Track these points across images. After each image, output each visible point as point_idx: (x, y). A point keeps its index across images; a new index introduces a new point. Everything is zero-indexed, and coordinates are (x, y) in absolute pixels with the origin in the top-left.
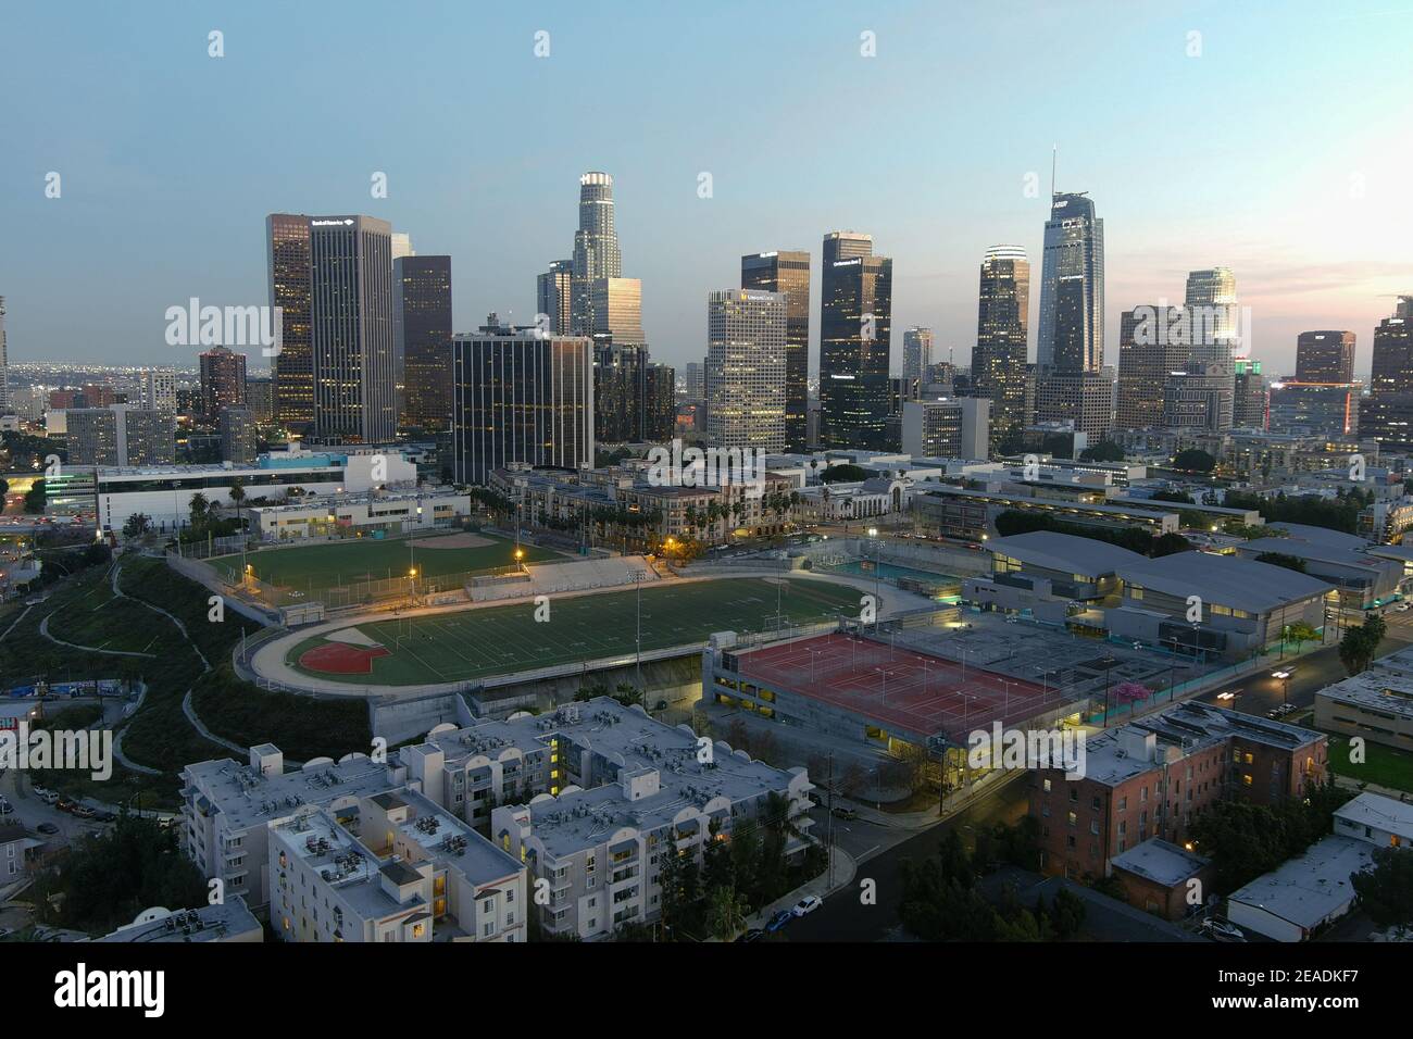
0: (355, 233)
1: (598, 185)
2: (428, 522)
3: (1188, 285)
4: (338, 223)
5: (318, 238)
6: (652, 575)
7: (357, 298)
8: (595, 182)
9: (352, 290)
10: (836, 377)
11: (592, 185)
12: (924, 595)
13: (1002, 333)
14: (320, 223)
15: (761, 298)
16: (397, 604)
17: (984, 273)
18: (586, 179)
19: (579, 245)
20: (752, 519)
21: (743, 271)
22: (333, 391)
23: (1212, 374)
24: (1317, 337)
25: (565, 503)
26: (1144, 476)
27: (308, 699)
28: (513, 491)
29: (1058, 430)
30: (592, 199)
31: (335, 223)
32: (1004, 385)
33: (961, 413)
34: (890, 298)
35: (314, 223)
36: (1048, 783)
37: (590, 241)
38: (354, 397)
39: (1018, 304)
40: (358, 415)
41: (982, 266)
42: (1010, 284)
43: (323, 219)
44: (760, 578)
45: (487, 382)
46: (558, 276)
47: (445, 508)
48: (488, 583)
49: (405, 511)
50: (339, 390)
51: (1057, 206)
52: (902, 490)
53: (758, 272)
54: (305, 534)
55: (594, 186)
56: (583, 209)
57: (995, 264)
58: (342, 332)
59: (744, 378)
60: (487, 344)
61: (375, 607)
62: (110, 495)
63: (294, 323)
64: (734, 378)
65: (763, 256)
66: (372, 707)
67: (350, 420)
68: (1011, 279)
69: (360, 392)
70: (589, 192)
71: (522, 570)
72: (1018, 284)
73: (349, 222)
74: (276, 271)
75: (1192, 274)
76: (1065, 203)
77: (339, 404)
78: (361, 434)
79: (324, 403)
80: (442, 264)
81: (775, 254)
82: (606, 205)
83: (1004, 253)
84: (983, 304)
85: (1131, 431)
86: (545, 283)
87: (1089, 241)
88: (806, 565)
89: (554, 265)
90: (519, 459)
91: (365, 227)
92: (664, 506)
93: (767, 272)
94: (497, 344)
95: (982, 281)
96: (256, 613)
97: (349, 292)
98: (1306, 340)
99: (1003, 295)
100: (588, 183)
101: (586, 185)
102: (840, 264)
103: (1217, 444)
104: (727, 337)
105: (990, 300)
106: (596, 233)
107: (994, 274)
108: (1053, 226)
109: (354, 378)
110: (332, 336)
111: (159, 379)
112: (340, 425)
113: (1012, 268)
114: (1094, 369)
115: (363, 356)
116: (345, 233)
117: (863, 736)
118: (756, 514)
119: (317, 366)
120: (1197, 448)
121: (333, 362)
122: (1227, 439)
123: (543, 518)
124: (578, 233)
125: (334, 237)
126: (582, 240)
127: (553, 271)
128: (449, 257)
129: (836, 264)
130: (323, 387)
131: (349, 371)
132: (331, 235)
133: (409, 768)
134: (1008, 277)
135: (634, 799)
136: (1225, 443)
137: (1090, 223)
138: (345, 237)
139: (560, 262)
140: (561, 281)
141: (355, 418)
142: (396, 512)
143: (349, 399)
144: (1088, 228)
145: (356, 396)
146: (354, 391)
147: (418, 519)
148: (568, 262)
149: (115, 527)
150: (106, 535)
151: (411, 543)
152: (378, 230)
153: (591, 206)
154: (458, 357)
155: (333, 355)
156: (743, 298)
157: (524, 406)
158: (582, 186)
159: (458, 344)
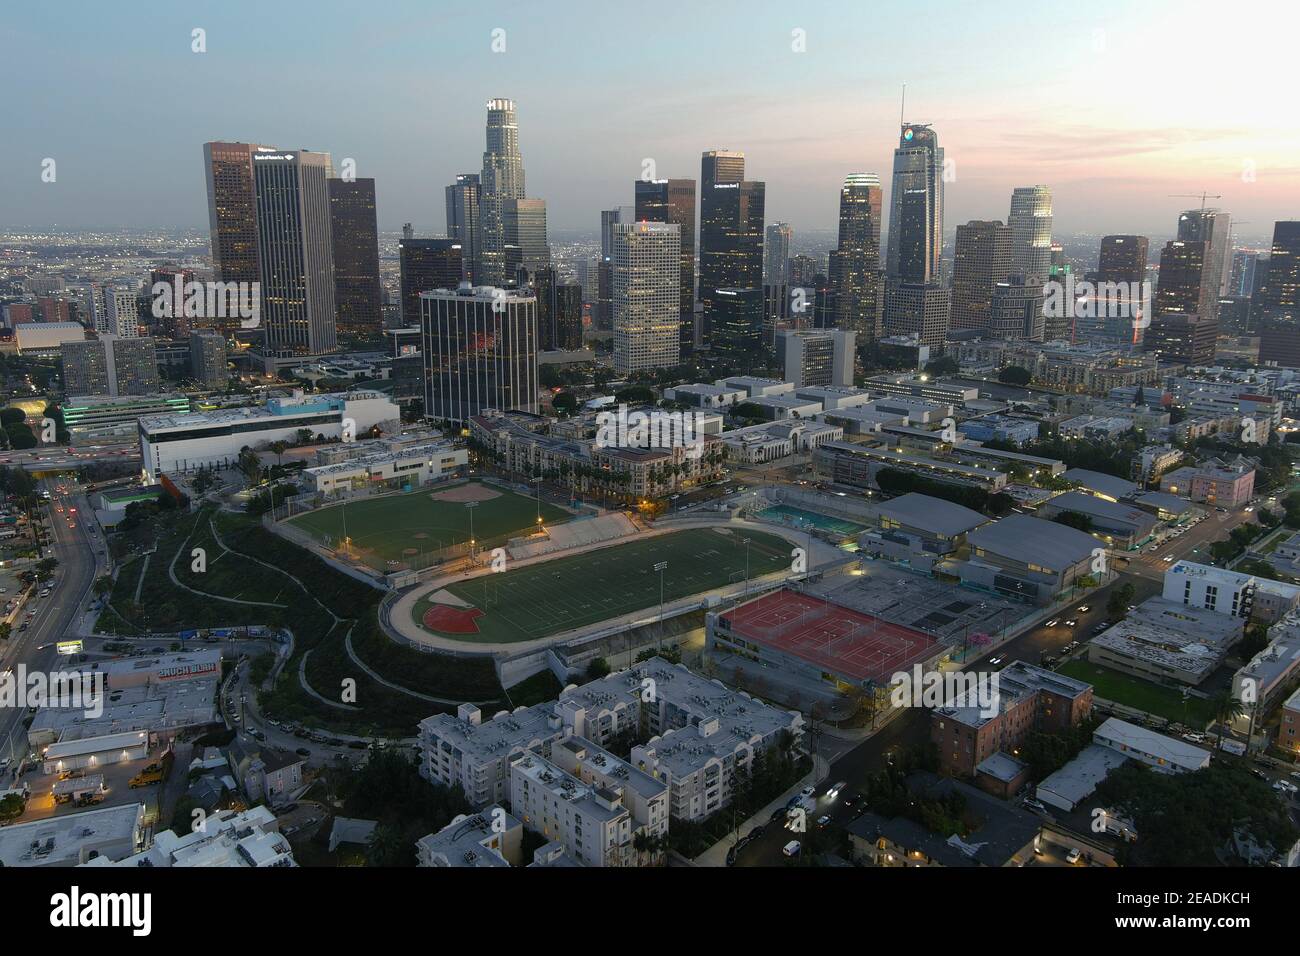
0: (296, 167)
1: (503, 111)
2: (437, 473)
3: (1012, 201)
4: (279, 158)
5: (261, 171)
6: (633, 529)
7: (300, 226)
8: (500, 108)
9: (294, 218)
10: (720, 292)
11: (497, 111)
12: (831, 543)
13: (858, 250)
14: (262, 158)
15: (658, 229)
16: (460, 564)
17: (843, 197)
18: (492, 105)
19: (487, 165)
20: (694, 472)
21: (636, 194)
22: (281, 308)
23: (1030, 285)
24: (1118, 241)
25: (546, 456)
26: (976, 397)
27: (452, 657)
28: (498, 443)
29: (907, 345)
30: (498, 124)
31: (275, 158)
32: (859, 294)
33: (833, 344)
34: (763, 216)
35: (257, 158)
36: (942, 725)
37: (497, 162)
38: (300, 313)
39: (872, 224)
40: (304, 330)
41: (842, 191)
42: (865, 207)
43: (265, 154)
44: (710, 528)
45: (453, 333)
46: (467, 187)
47: (449, 460)
48: (522, 544)
49: (420, 465)
50: (286, 308)
51: (905, 136)
52: (799, 434)
53: (650, 196)
54: (349, 488)
55: (500, 112)
56: (490, 133)
57: (853, 190)
58: (287, 256)
59: (645, 299)
60: (452, 303)
61: (448, 567)
62: (159, 444)
63: (235, 241)
64: (637, 299)
65: (653, 182)
66: (497, 663)
67: (297, 334)
68: (867, 203)
69: (305, 308)
70: (496, 117)
71: (542, 531)
72: (872, 208)
73: (289, 157)
74: (217, 195)
75: (1015, 190)
76: (911, 134)
77: (287, 319)
78: (308, 346)
79: (272, 318)
80: (367, 186)
81: (667, 182)
82: (511, 129)
83: (861, 180)
84: (842, 224)
85: (965, 343)
86: (453, 194)
87: (932, 168)
88: (742, 515)
89: (462, 178)
90: (492, 405)
91: (304, 160)
92: (632, 468)
93: (659, 196)
94: (461, 304)
95: (842, 204)
96: (365, 576)
97: (292, 219)
98: (1108, 241)
99: (860, 217)
100: (494, 108)
101: (492, 111)
102: (720, 186)
103: (1033, 361)
104: (630, 264)
105: (848, 221)
106: (503, 155)
107: (853, 198)
108: (902, 154)
109: (299, 297)
110: (278, 258)
111: (121, 298)
112: (288, 338)
113: (868, 194)
114: (934, 280)
115: (306, 278)
116: (286, 167)
117: (820, 678)
118: (696, 468)
119: (265, 285)
120: (1017, 365)
121: (279, 282)
122: (1041, 355)
123: (527, 467)
124: (486, 154)
125: (276, 171)
126: (490, 161)
127: (461, 185)
128: (372, 179)
129: (716, 186)
130: (271, 304)
131: (294, 290)
132: (273, 169)
133: (562, 718)
134: (864, 201)
135: (706, 736)
136: (1040, 360)
137: (933, 152)
138: (286, 170)
139: (468, 176)
140: (469, 193)
141: (302, 331)
142: (414, 466)
143: (296, 315)
144: (931, 157)
145: (302, 312)
146: (300, 308)
147: (431, 472)
148: (476, 178)
149: (164, 469)
150: (157, 476)
151: (435, 496)
152: (314, 163)
153: (497, 130)
154: (426, 311)
155: (279, 276)
156: (644, 230)
157: (486, 355)
158: (489, 111)
159: (426, 301)
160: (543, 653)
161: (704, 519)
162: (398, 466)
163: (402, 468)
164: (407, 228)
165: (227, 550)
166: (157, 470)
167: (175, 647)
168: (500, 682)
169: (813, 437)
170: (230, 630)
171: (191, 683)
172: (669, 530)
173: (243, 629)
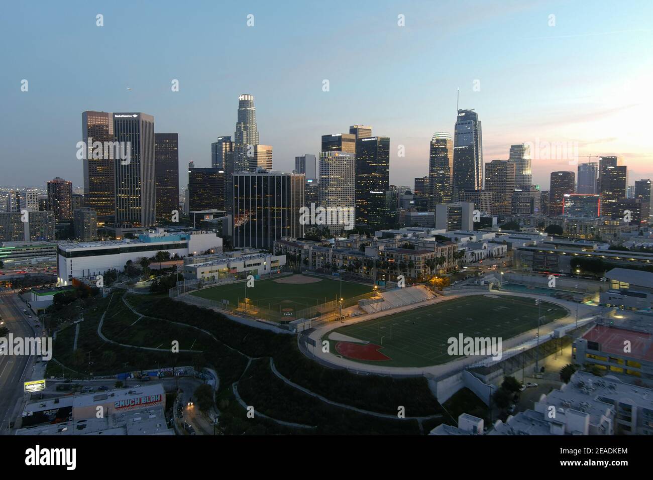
0: (138, 121)
1: (248, 101)
3: (510, 151)
4: (129, 116)
5: (118, 124)
6: (433, 296)
7: (139, 153)
8: (246, 99)
9: (136, 149)
10: (372, 192)
11: (245, 101)
13: (441, 172)
14: (119, 116)
15: (344, 155)
16: (332, 316)
17: (432, 145)
18: (241, 98)
19: (239, 129)
21: (322, 142)
22: (126, 200)
23: (533, 191)
24: (559, 174)
25: (341, 258)
28: (303, 252)
29: (484, 216)
30: (245, 107)
31: (127, 116)
32: (443, 196)
33: (461, 209)
34: (389, 155)
35: (116, 116)
37: (244, 127)
39: (448, 159)
40: (139, 212)
41: (431, 142)
42: (445, 150)
43: (121, 114)
44: (482, 295)
45: (253, 196)
46: (224, 143)
47: (276, 262)
49: (259, 264)
50: (129, 200)
51: (460, 115)
53: (329, 143)
54: (216, 277)
55: (246, 101)
56: (240, 112)
57: (438, 141)
58: (131, 171)
59: (336, 193)
60: (254, 178)
61: (325, 318)
62: (73, 259)
63: (98, 166)
64: (332, 193)
65: (333, 135)
67: (135, 215)
68: (445, 148)
69: (140, 201)
70: (243, 104)
71: (378, 295)
72: (449, 150)
73: (135, 116)
75: (512, 146)
76: (464, 114)
77: (129, 207)
78: (141, 222)
79: (120, 206)
80: (174, 137)
81: (341, 135)
82: (252, 110)
83: (441, 136)
84: (432, 159)
86: (216, 147)
87: (476, 131)
88: (494, 287)
89: (221, 138)
91: (143, 118)
93: (336, 143)
94: (260, 178)
95: (431, 148)
98: (554, 175)
99: (442, 155)
100: (243, 99)
101: (242, 101)
102: (366, 140)
103: (561, 222)
104: (330, 174)
105: (435, 157)
106: (247, 123)
107: (438, 145)
108: (459, 124)
109: (137, 194)
110: (125, 173)
111: (30, 195)
112: (129, 217)
113: (446, 143)
114: (480, 188)
115: (142, 183)
116: (133, 121)
119: (117, 187)
120: (557, 224)
121: (125, 186)
122: (566, 220)
124: (238, 123)
125: (127, 123)
126: (240, 127)
127: (220, 142)
128: (177, 134)
129: (363, 140)
130: (120, 199)
131: (134, 190)
132: (125, 122)
134: (444, 147)
136: (565, 222)
137: (476, 123)
138: (133, 123)
139: (225, 137)
140: (225, 147)
141: (137, 213)
142: (255, 265)
143: (134, 204)
144: (475, 125)
145: (138, 202)
146: (137, 201)
147: (265, 269)
148: (229, 138)
149: (75, 275)
150: (70, 280)
151: (279, 281)
152: (148, 120)
153: (244, 111)
154: (236, 183)
155: (125, 182)
156: (337, 155)
157: (275, 208)
158: (240, 101)
159: (236, 177)
160: (460, 374)
161: (473, 290)
162: (246, 264)
163: (249, 266)
164: (191, 164)
165: (142, 316)
166: (70, 276)
167: (119, 385)
168: (436, 399)
169: (495, 249)
170: (160, 371)
171: (142, 412)
172: (455, 296)
173: (170, 369)
